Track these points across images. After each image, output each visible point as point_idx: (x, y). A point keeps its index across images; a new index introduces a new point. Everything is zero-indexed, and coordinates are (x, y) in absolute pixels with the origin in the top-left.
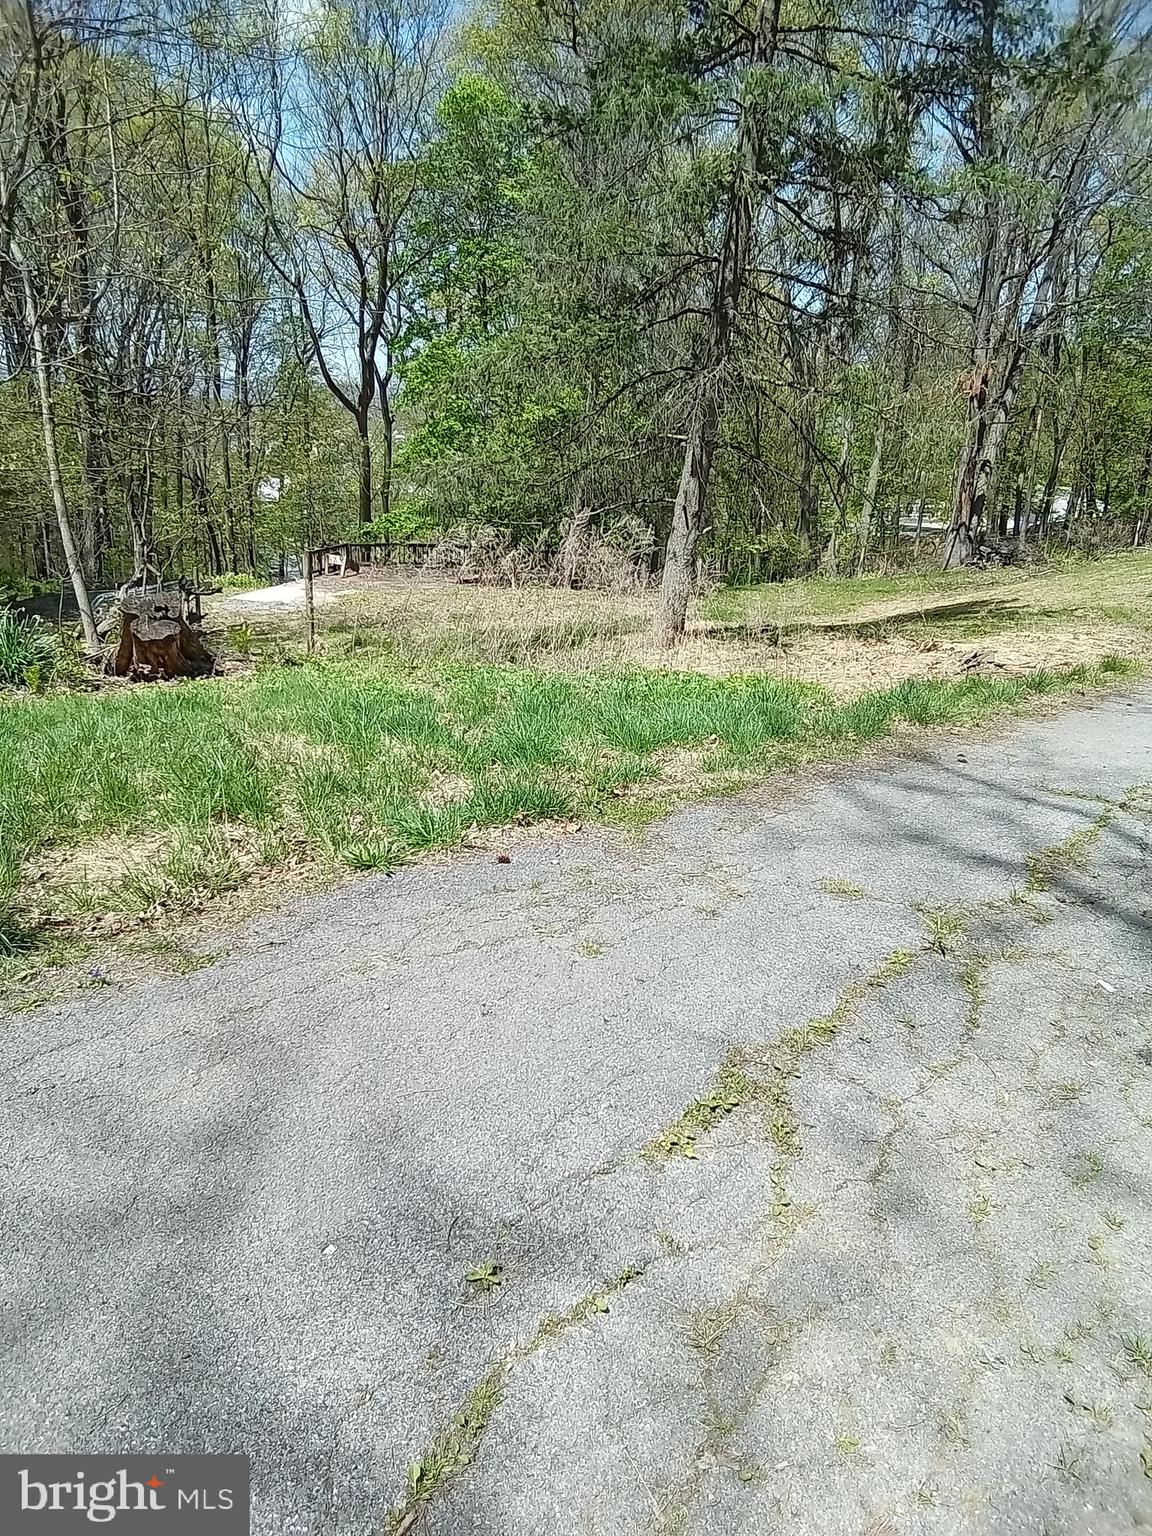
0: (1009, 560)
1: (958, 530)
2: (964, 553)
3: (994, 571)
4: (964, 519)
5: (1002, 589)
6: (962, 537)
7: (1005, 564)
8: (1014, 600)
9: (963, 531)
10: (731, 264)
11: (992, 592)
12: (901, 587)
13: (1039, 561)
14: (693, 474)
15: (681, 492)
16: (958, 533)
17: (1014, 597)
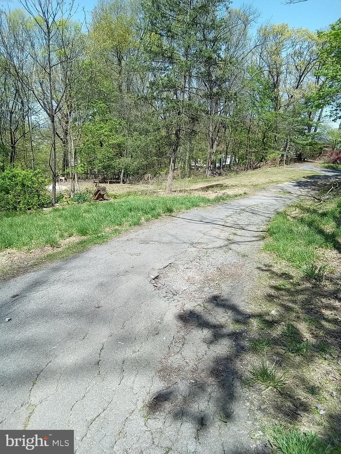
0: (220, 174)
1: (208, 168)
2: (210, 173)
3: (217, 177)
4: (210, 165)
5: (221, 181)
6: (209, 169)
7: (219, 176)
8: (225, 184)
9: (209, 168)
10: (179, 126)
11: (219, 182)
12: (198, 181)
13: (226, 175)
14: (173, 163)
15: (170, 166)
16: (208, 169)
17: (225, 183)
